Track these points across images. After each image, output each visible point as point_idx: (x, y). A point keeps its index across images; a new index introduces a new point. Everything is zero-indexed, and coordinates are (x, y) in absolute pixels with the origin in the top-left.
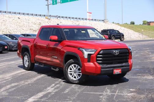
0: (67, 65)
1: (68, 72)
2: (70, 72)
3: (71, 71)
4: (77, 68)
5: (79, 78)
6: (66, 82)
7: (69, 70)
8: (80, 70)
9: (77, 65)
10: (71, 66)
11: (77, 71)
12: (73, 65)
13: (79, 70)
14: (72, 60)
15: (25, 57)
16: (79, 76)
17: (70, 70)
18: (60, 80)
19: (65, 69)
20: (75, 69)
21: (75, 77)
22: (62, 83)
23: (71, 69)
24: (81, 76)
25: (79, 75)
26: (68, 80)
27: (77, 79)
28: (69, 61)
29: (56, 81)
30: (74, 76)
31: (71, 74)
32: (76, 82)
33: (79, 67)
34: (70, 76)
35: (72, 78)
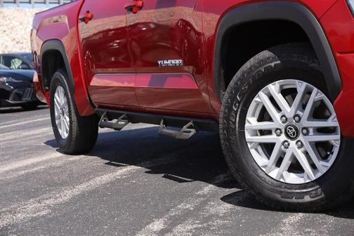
0: (237, 89)
1: (248, 137)
2: (263, 132)
3: (265, 125)
4: (304, 107)
5: (324, 166)
6: (239, 204)
7: (252, 122)
8: (326, 118)
9: (301, 86)
10: (262, 97)
11: (305, 123)
12: (274, 88)
13: (319, 112)
14: (265, 54)
15: (56, 95)
16: (325, 158)
17: (260, 119)
18: (208, 188)
19: (227, 118)
20: (289, 110)
21: (295, 167)
22: (213, 211)
23: (264, 116)
24: (333, 158)
25: (323, 149)
26: (252, 187)
27: (310, 175)
28: (247, 65)
29: (183, 197)
30: (286, 162)
31: (268, 148)
32: (307, 199)
33: (317, 95)
34: (260, 159)
35: (274, 173)
